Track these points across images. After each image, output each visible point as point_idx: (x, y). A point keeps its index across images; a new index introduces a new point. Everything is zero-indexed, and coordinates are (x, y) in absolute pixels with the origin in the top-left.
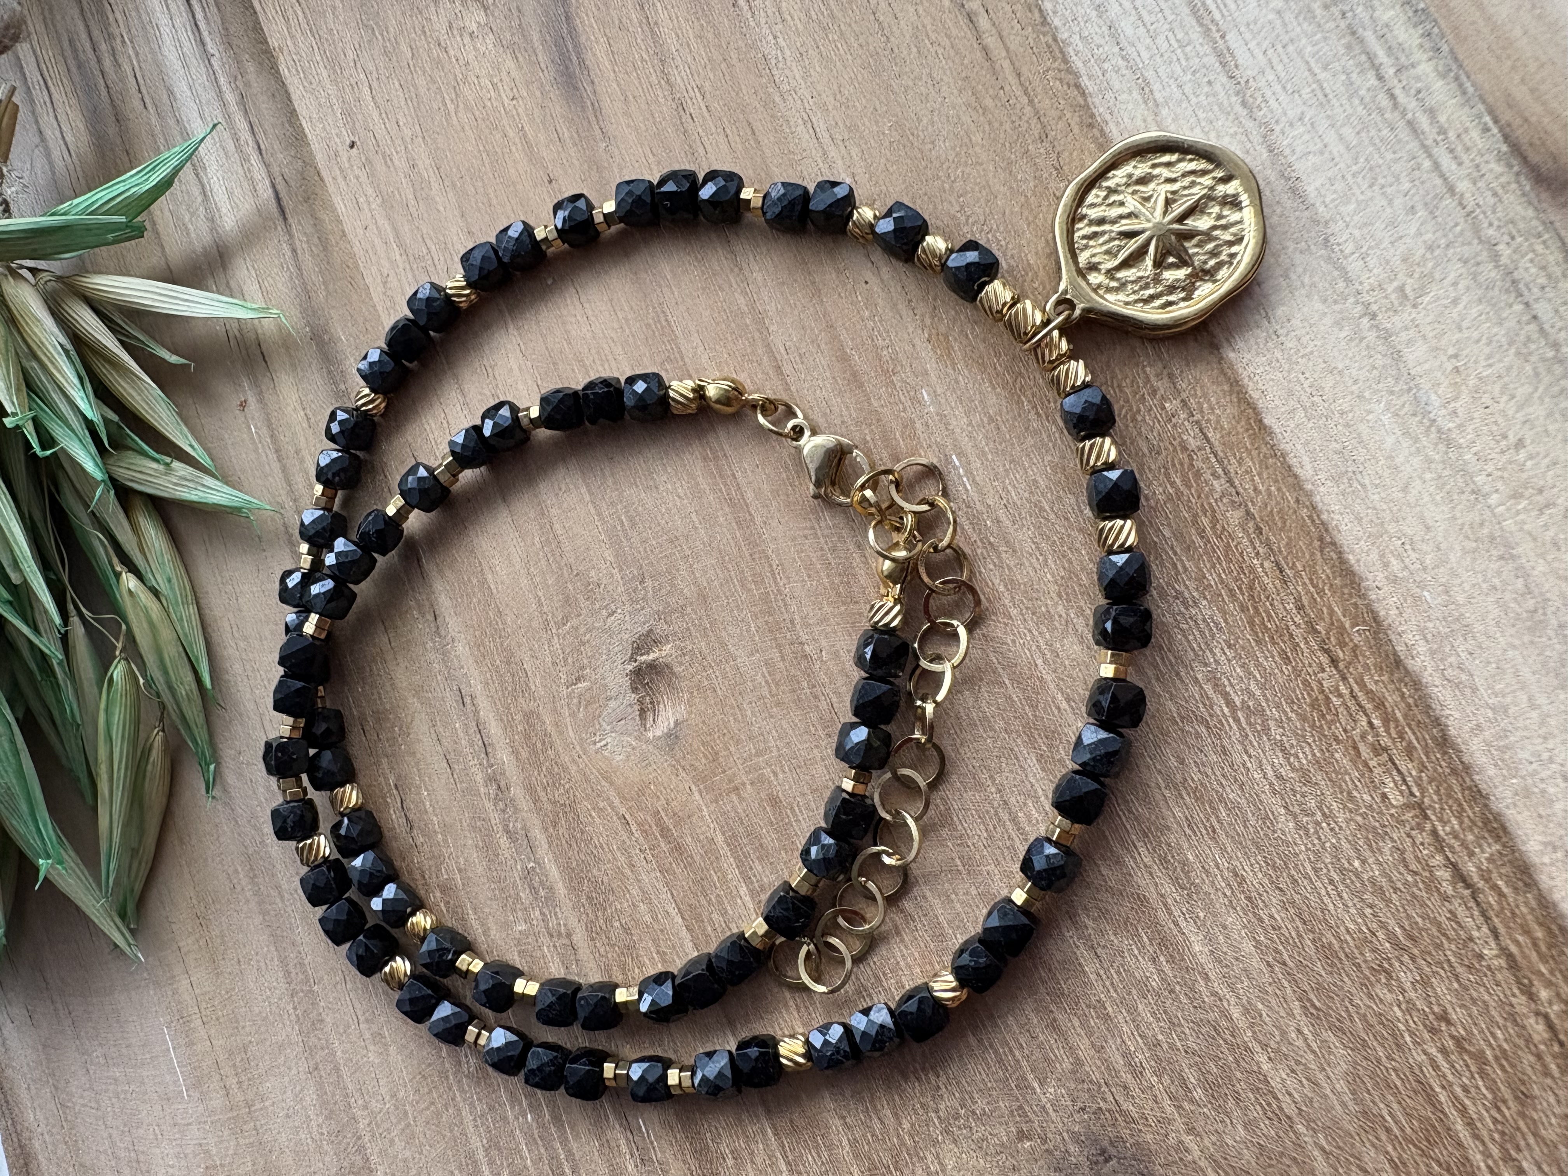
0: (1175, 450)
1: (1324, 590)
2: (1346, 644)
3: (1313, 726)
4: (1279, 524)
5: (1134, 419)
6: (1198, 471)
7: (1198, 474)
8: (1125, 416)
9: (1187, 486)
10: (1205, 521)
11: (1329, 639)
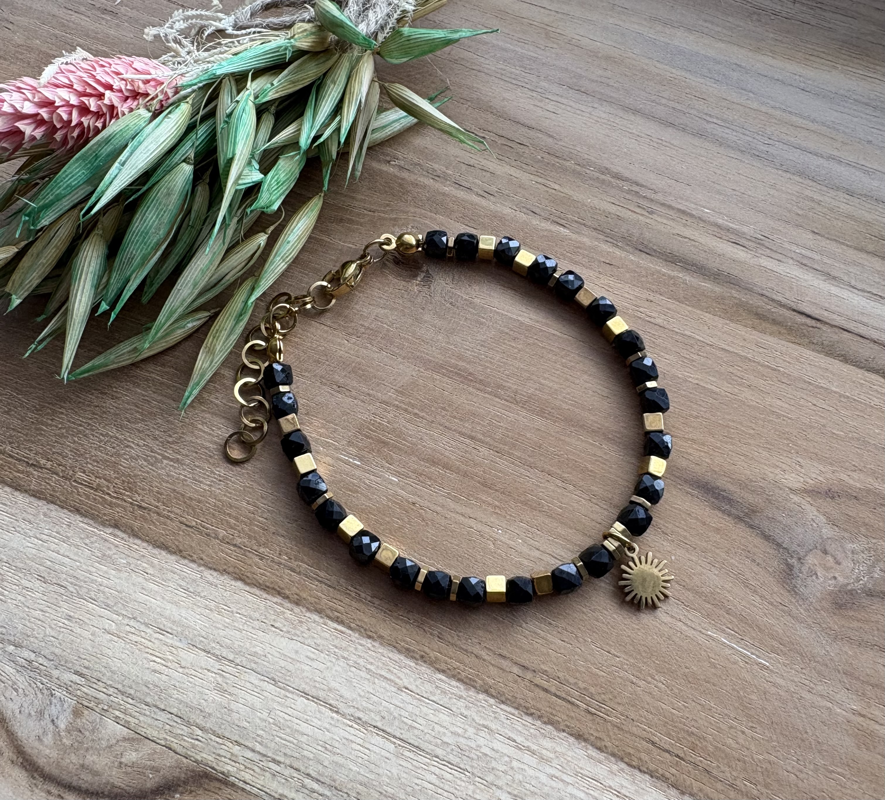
0: (268, 541)
2: (140, 517)
3: (129, 475)
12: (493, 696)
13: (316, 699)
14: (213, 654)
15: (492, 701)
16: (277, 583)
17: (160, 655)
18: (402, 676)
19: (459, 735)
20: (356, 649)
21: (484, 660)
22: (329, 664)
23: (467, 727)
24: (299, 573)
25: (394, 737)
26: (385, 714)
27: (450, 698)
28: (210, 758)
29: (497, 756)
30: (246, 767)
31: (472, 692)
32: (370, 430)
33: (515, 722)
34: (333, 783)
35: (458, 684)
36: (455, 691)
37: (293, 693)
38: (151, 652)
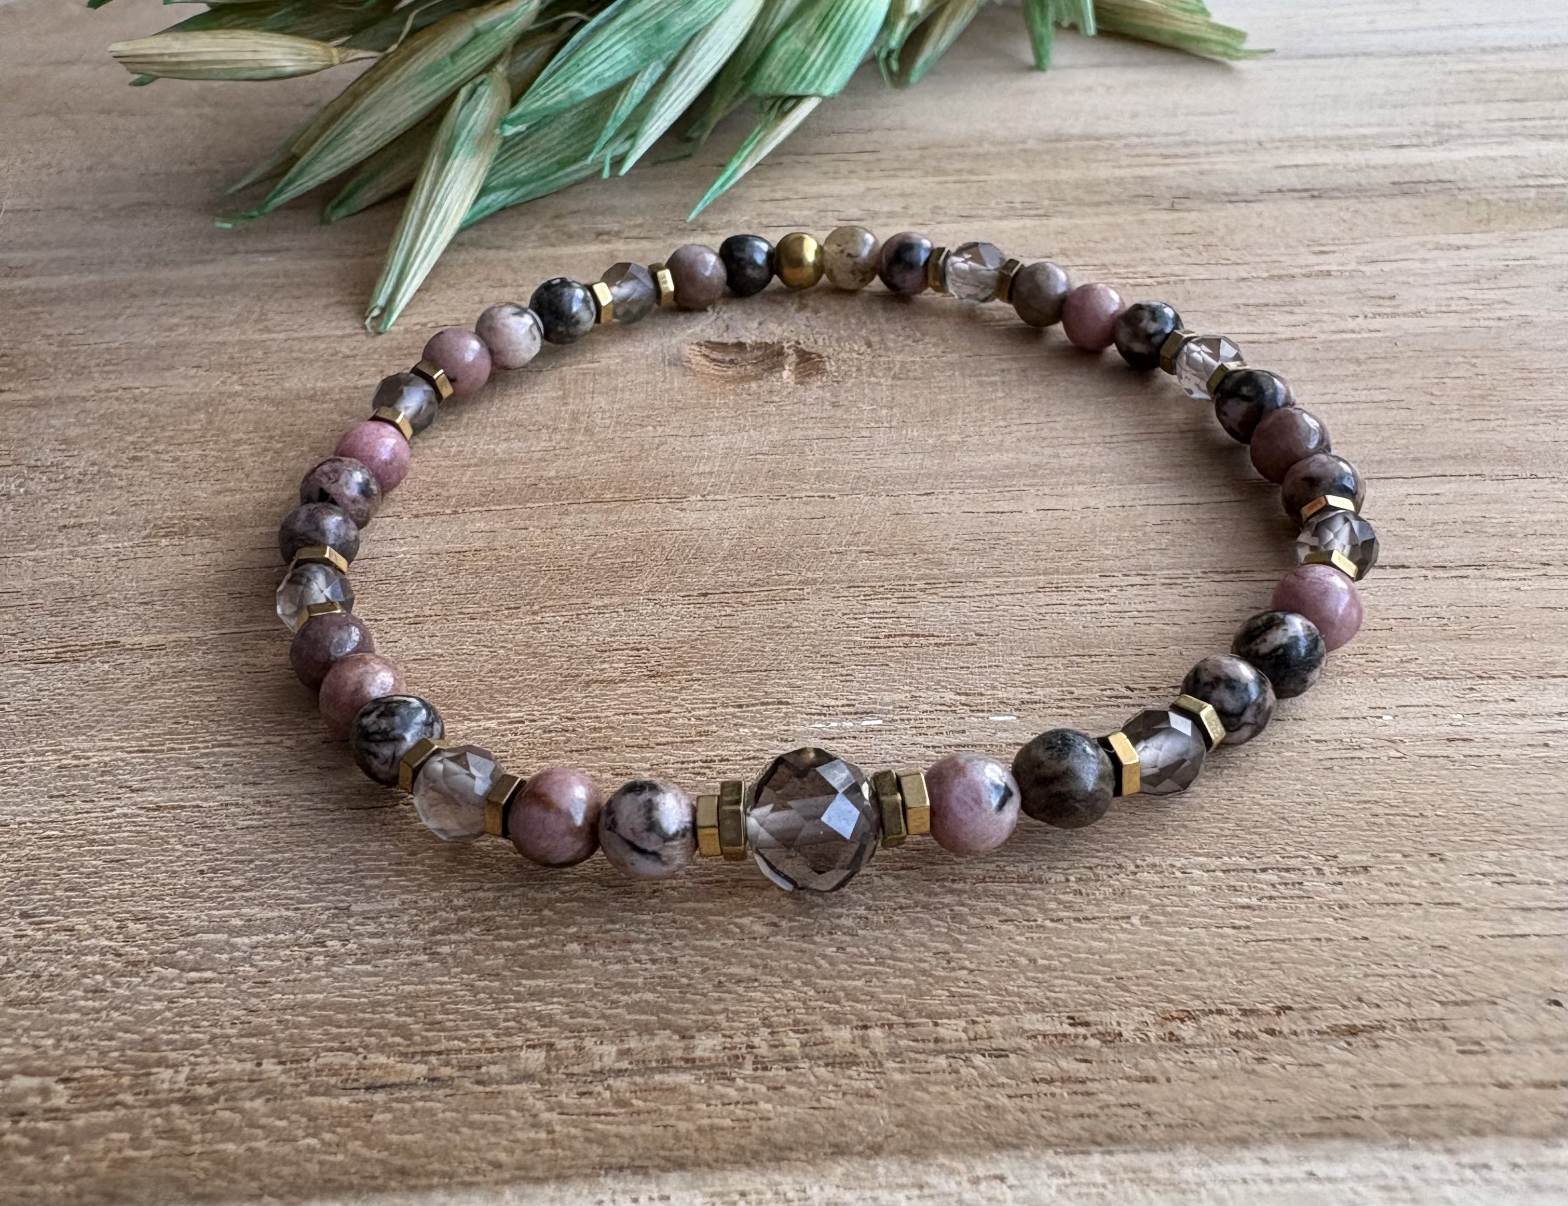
0: (712, 1013)
1: (314, 1136)
2: (204, 1131)
3: (120, 1027)
4: (476, 1117)
5: (800, 973)
6: (652, 1034)
7: (645, 1030)
8: (814, 963)
9: (636, 1003)
10: (555, 1008)
11: (231, 1109)
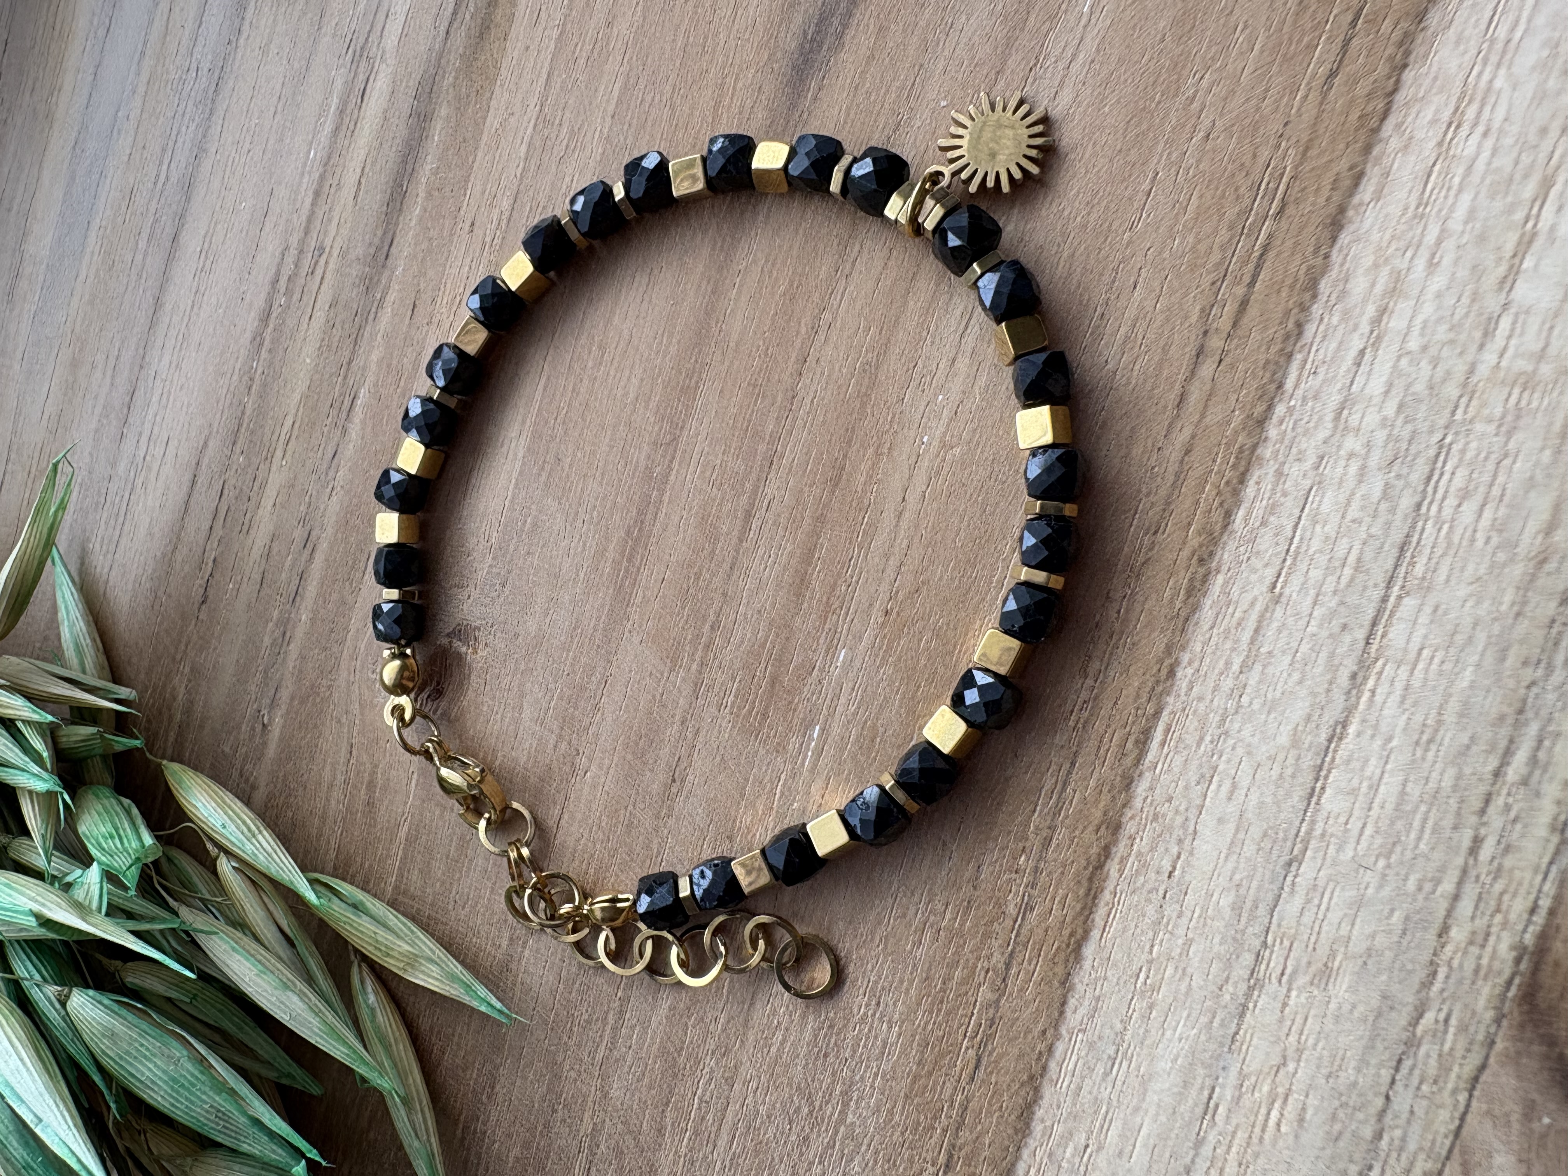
12: (1270, 408)
13: (1319, 771)
14: (1248, 995)
15: (1280, 410)
16: (1078, 874)
17: (1263, 1111)
18: (1248, 597)
19: (1363, 467)
20: (1200, 699)
21: (1193, 437)
22: (1240, 751)
23: (1342, 452)
24: (1052, 828)
25: (1385, 599)
26: (1336, 624)
27: (1285, 494)
28: (1486, 991)
29: (1399, 385)
30: (1498, 910)
31: (1266, 451)
32: (750, 712)
33: (1321, 356)
34: (1510, 721)
35: (1251, 483)
36: (1267, 486)
37: (1313, 822)
38: (1257, 1130)
